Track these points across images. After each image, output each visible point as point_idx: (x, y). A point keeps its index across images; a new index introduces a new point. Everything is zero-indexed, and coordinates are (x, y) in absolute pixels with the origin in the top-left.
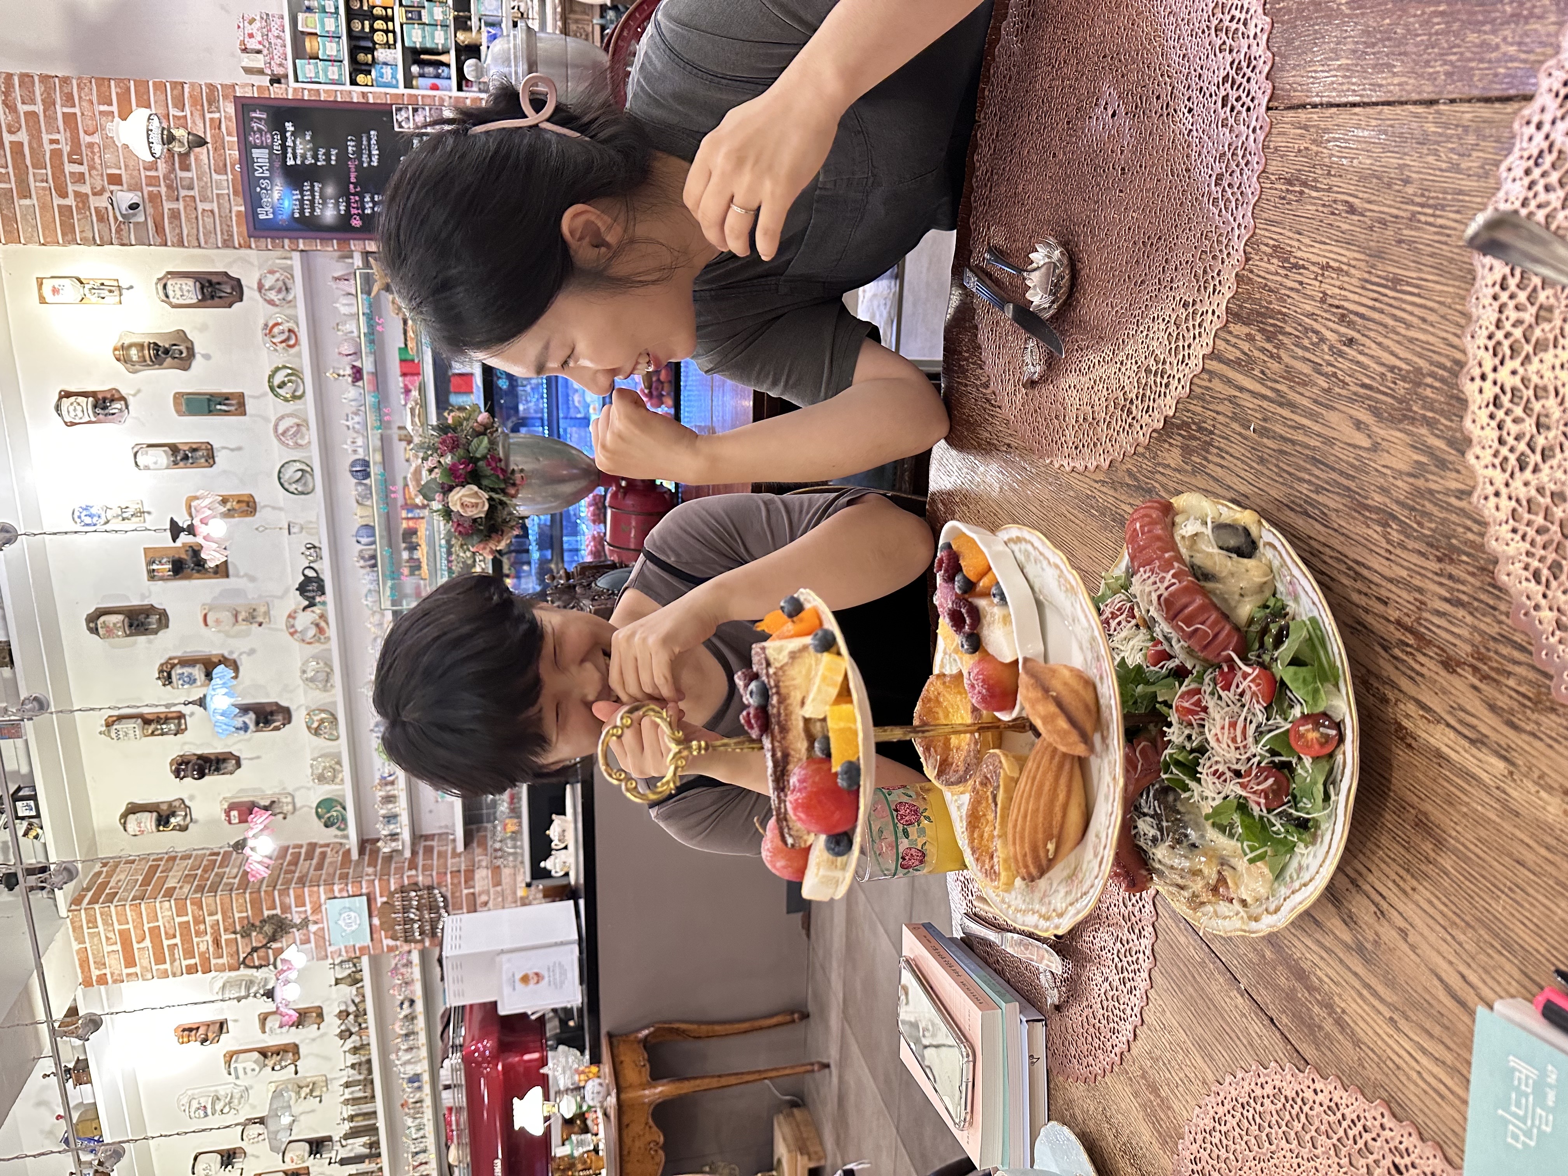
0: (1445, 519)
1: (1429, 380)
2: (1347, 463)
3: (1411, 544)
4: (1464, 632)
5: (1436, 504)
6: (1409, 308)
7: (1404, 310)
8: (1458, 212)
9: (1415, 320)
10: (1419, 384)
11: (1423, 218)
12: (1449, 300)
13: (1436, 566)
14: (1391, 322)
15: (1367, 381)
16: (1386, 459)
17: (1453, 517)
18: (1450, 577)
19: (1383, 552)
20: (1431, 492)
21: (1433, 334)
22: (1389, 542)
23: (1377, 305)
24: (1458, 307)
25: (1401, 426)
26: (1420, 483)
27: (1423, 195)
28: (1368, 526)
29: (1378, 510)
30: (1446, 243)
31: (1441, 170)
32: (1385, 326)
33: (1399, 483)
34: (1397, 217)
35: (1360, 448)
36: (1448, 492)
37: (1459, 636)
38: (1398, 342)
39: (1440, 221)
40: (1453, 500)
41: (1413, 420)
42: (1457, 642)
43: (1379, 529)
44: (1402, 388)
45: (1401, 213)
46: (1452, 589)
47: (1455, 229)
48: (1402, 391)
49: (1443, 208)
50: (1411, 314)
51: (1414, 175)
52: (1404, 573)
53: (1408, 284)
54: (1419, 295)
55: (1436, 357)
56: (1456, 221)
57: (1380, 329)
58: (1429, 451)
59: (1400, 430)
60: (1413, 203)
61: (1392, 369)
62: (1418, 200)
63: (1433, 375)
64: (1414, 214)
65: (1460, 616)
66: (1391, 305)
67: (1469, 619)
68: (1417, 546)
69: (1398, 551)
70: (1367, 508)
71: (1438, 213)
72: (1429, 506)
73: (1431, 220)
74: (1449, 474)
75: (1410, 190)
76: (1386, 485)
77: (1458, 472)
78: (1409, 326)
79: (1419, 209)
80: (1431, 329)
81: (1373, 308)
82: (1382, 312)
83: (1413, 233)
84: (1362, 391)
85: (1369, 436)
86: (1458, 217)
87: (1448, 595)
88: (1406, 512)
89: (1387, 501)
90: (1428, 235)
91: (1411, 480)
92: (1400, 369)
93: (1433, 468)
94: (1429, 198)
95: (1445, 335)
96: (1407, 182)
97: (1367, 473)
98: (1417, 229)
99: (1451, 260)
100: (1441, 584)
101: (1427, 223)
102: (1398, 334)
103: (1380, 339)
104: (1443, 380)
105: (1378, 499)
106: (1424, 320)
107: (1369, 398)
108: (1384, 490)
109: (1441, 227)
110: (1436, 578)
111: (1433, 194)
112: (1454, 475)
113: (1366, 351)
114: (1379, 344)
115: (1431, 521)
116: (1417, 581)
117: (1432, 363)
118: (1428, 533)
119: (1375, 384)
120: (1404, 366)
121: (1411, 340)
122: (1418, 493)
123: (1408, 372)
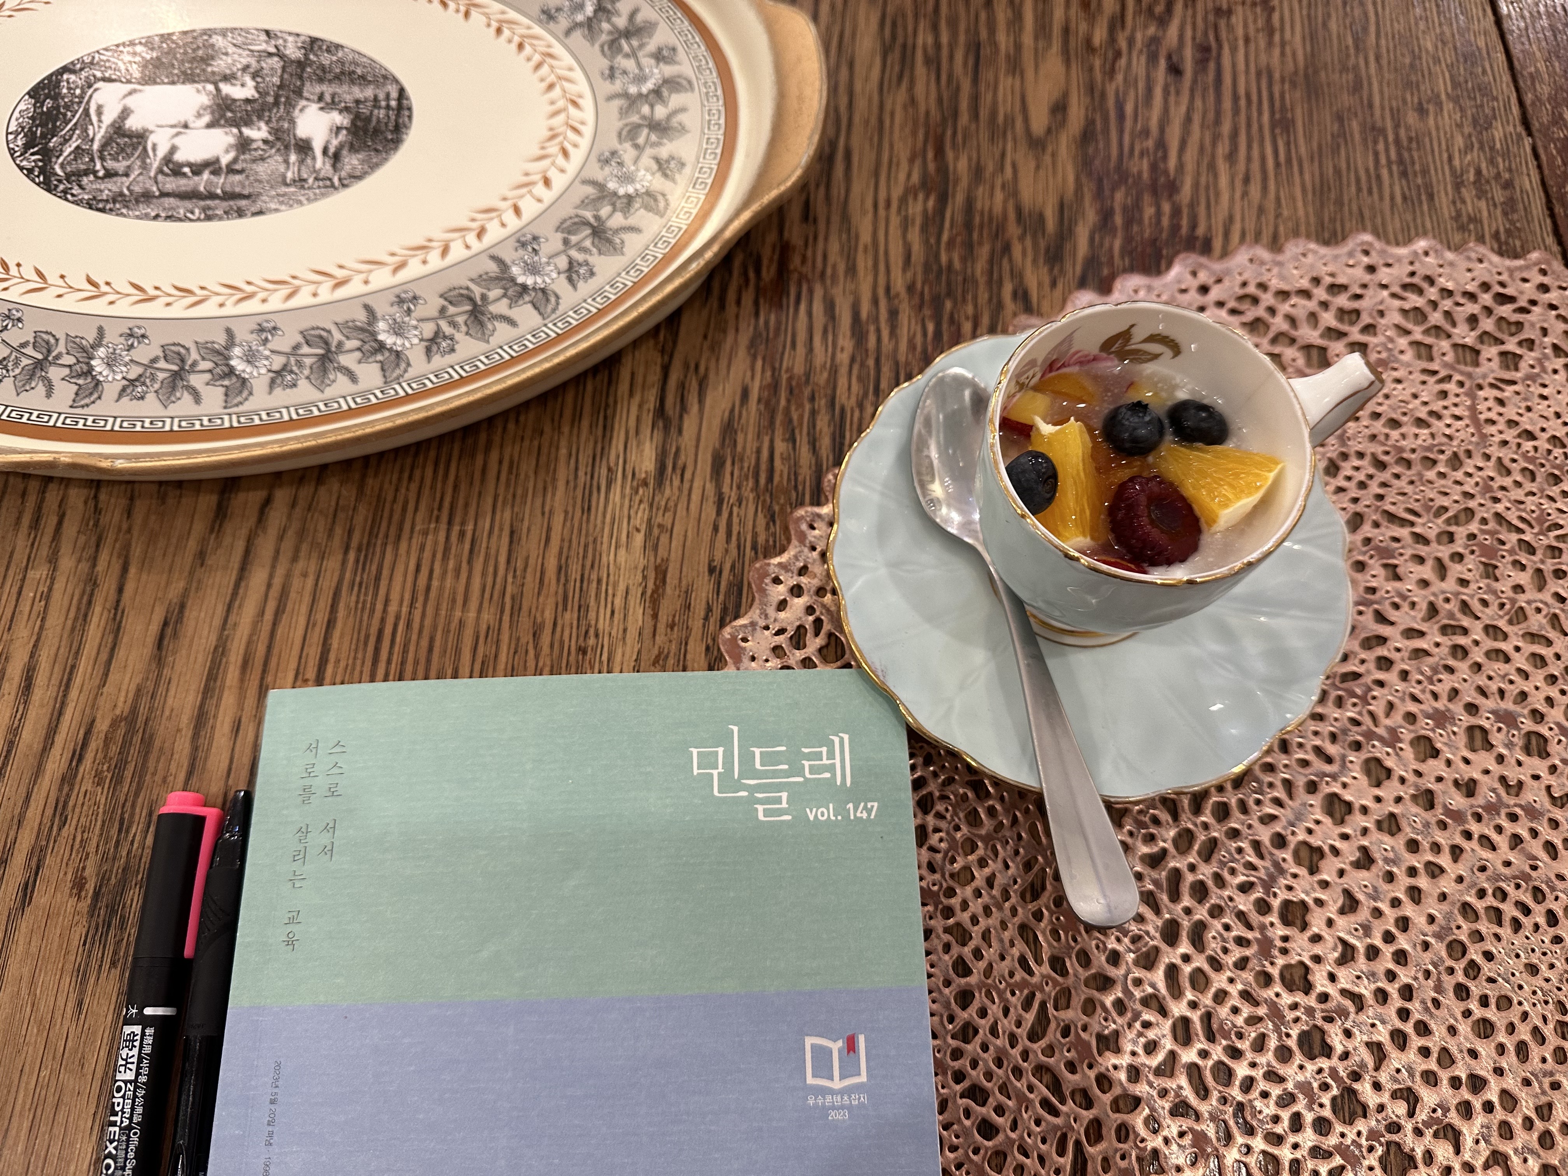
0: (976, 282)
1: (1166, 207)
2: (995, 103)
3: (915, 236)
4: (820, 356)
5: (991, 262)
6: (1255, 153)
7: (1249, 147)
8: (1404, 198)
9: (1241, 166)
10: (1154, 191)
11: (1381, 147)
12: (1285, 213)
13: (899, 284)
14: (1226, 128)
15: (1129, 108)
16: (1027, 167)
17: (983, 296)
18: (893, 314)
19: (882, 195)
20: (1007, 248)
21: (1232, 199)
22: (903, 200)
23: (1243, 102)
24: (1281, 229)
25: (1084, 180)
26: (1013, 230)
27: (1410, 139)
28: (912, 160)
29: (943, 170)
30: (1359, 190)
31: (1450, 159)
32: (1217, 122)
33: (999, 196)
34: (1371, 106)
35: (1026, 120)
36: (1017, 276)
37: (810, 350)
38: (1202, 149)
39: (1385, 172)
40: (1008, 289)
41: (1099, 194)
42: (801, 350)
43: (915, 178)
44: (1141, 167)
45: (1377, 112)
46: (877, 320)
47: (1381, 198)
48: (1135, 170)
49: (1404, 174)
50: (1249, 159)
51: (1431, 121)
52: (866, 237)
53: (1288, 144)
54: (1277, 165)
55: (1202, 210)
56: (1392, 198)
57: (1211, 115)
58: (1065, 233)
59: (1077, 179)
60: (1397, 126)
61: (1162, 144)
62: (1402, 132)
63: (1176, 212)
64: (1383, 131)
65: (841, 342)
66: (1249, 125)
67: (843, 358)
68: (917, 248)
69: (895, 220)
70: (940, 152)
71: (1395, 168)
72: (984, 252)
73: (1383, 161)
74: (1044, 270)
75: (1412, 118)
76: (987, 174)
77: (1054, 284)
78: (1231, 157)
79: (1391, 138)
80: (1238, 194)
81: (1236, 98)
82: (1236, 111)
83: (1357, 137)
84: (1111, 103)
85: (1049, 131)
86: (1399, 199)
87: (864, 315)
88: (960, 219)
89: (964, 183)
90: (1362, 160)
91: (1012, 215)
92: (1165, 157)
93: (1042, 244)
94: (1409, 150)
95: (1238, 217)
96: (1421, 111)
97: (992, 139)
98: (1365, 140)
99: (1339, 203)
100: (875, 301)
101: (1376, 154)
102: (1214, 144)
103: (1197, 118)
104: (1175, 228)
105: (961, 166)
106: (1247, 180)
107: (1106, 120)
108: (978, 173)
109: (1379, 177)
110: (881, 292)
111: (1415, 155)
112: (1047, 280)
113: (1172, 99)
114: (1188, 120)
115: (964, 260)
116: (863, 263)
117: (1193, 205)
118: (944, 258)
119: (1128, 123)
120: (1172, 163)
121: (1212, 167)
122: (998, 231)
123: (1166, 172)
